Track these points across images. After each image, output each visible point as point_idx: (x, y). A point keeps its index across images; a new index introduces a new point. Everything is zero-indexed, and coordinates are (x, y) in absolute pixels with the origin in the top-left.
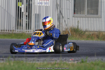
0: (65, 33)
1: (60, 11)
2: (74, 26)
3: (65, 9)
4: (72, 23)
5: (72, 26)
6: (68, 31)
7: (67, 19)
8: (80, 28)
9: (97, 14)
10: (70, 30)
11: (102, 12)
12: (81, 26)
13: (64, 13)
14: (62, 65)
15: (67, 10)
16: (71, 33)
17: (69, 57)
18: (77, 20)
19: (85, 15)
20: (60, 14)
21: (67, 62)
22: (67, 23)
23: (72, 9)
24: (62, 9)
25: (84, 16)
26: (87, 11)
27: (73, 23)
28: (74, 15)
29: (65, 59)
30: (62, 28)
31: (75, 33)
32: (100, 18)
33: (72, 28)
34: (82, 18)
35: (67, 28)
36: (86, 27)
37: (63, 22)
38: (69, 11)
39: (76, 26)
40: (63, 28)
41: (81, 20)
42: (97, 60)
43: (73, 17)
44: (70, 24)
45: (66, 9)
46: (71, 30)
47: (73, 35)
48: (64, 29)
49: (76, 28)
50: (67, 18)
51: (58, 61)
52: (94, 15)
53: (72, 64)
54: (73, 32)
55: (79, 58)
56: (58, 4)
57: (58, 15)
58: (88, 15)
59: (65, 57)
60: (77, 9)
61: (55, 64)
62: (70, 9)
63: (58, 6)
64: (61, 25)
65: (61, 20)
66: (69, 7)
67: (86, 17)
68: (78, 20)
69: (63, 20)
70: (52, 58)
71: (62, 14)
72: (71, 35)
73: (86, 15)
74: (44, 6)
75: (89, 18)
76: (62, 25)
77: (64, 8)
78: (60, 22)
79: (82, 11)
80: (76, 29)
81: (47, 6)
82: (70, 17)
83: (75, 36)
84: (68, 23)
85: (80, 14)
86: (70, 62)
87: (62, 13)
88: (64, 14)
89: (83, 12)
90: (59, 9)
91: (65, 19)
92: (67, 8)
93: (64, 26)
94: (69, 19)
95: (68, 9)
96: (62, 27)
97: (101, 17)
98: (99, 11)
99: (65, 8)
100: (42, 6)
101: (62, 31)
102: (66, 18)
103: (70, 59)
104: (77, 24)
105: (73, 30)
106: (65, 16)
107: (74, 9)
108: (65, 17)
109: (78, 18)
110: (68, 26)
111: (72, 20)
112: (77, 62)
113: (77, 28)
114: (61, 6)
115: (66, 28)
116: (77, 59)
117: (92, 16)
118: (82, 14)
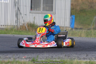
0: (22, 28)
1: (18, 8)
3: (23, 6)
4: (29, 19)
5: (28, 22)
8: (37, 23)
9: (52, 11)
10: (26, 25)
11: (56, 9)
13: (21, 9)
19: (41, 12)
20: (18, 11)
22: (24, 19)
24: (19, 6)
26: (43, 8)
28: (31, 11)
31: (31, 28)
32: (54, 14)
36: (42, 23)
37: (20, 18)
38: (27, 7)
39: (32, 21)
41: (37, 16)
43: (30, 13)
44: (27, 20)
46: (28, 25)
48: (21, 24)
49: (32, 23)
52: (49, 12)
54: (29, 27)
56: (16, 1)
57: (16, 11)
58: (43, 12)
60: (34, 6)
62: (28, 6)
64: (18, 21)
65: (18, 16)
66: (26, 4)
67: (41, 14)
68: (34, 16)
69: (21, 16)
71: (19, 10)
72: (27, 30)
73: (42, 11)
74: (3, 3)
76: (20, 21)
77: (21, 5)
78: (18, 18)
79: (38, 7)
80: (33, 25)
81: (6, 3)
83: (31, 30)
85: (37, 10)
88: (21, 11)
89: (39, 9)
90: (17, 5)
93: (22, 21)
94: (26, 15)
95: (25, 6)
96: (20, 22)
97: (56, 14)
98: (53, 8)
100: (2, 3)
101: (19, 26)
102: (23, 14)
105: (30, 26)
109: (35, 14)
110: (26, 21)
111: (29, 16)
114: (19, 3)
115: (23, 23)
117: (48, 13)
118: (38, 11)
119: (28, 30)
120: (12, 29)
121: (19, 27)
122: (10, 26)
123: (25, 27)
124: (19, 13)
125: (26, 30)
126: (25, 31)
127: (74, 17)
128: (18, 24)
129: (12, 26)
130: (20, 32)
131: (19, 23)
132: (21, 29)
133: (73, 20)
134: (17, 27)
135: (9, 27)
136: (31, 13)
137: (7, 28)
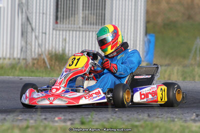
0: (38, 63)
1: (27, 19)
2: (55, 49)
3: (38, 14)
4: (51, 42)
5: (50, 49)
6: (44, 59)
7: (41, 34)
10: (46, 56)
12: (71, 49)
13: (34, 21)
14: (41, 129)
15: (41, 15)
16: (49, 64)
17: (52, 114)
18: (61, 36)
19: (78, 26)
21: (51, 124)
23: (52, 14)
24: (30, 13)
25: (77, 28)
26: (83, 18)
27: (54, 43)
28: (56, 25)
29: (44, 117)
30: (31, 53)
31: (57, 63)
33: (52, 52)
34: (74, 32)
35: (40, 53)
37: (32, 41)
38: (47, 17)
40: (33, 54)
41: (69, 36)
42: (111, 120)
43: (53, 29)
45: (40, 13)
46: (49, 56)
47: (54, 67)
48: (35, 55)
49: (59, 52)
50: (41, 31)
51: (32, 121)
53: (61, 128)
54: (54, 61)
55: (72, 116)
56: (22, 3)
57: (22, 25)
58: (84, 26)
59: (44, 114)
60: (62, 13)
61: (27, 127)
63: (23, 7)
64: (29, 47)
65: (28, 37)
66: (45, 10)
67: (80, 31)
68: (63, 35)
70: (18, 116)
71: (30, 24)
72: (49, 67)
73: (81, 26)
75: (86, 31)
76: (32, 47)
78: (28, 40)
79: (72, 17)
81: (1, 7)
82: (48, 30)
83: (58, 68)
84: (44, 43)
85: (69, 23)
86: (56, 124)
87: (31, 22)
89: (74, 21)
90: (26, 13)
91: (37, 34)
92: (41, 11)
93: (35, 48)
94: (45, 33)
96: (31, 50)
99: (38, 11)
101: (30, 58)
102: (39, 32)
103: (54, 118)
104: (63, 45)
105: (54, 57)
106: (37, 27)
107: (55, 14)
108: (37, 31)
109: (65, 32)
111: (51, 36)
112: (72, 124)
113: (61, 52)
114: (29, 7)
115: (38, 53)
116: (70, 118)
117: (93, 29)
118: (71, 24)
119: (51, 68)
120: (13, 67)
121: (30, 61)
122: (9, 59)
123: (44, 62)
124: (29, 29)
125: (46, 67)
126: (44, 70)
127: (153, 39)
128: (28, 55)
129: (14, 59)
130: (33, 72)
131: (29, 52)
132: (35, 65)
133: (152, 46)
134: (24, 61)
135: (7, 61)
136: (56, 30)
137: (3, 63)
